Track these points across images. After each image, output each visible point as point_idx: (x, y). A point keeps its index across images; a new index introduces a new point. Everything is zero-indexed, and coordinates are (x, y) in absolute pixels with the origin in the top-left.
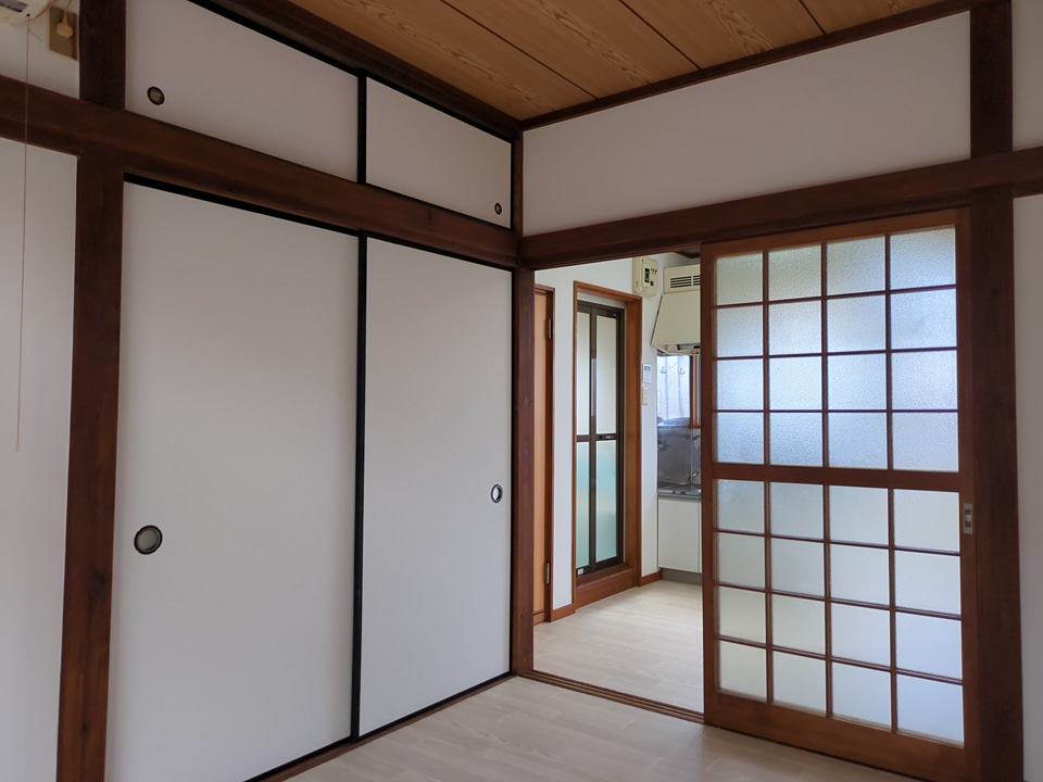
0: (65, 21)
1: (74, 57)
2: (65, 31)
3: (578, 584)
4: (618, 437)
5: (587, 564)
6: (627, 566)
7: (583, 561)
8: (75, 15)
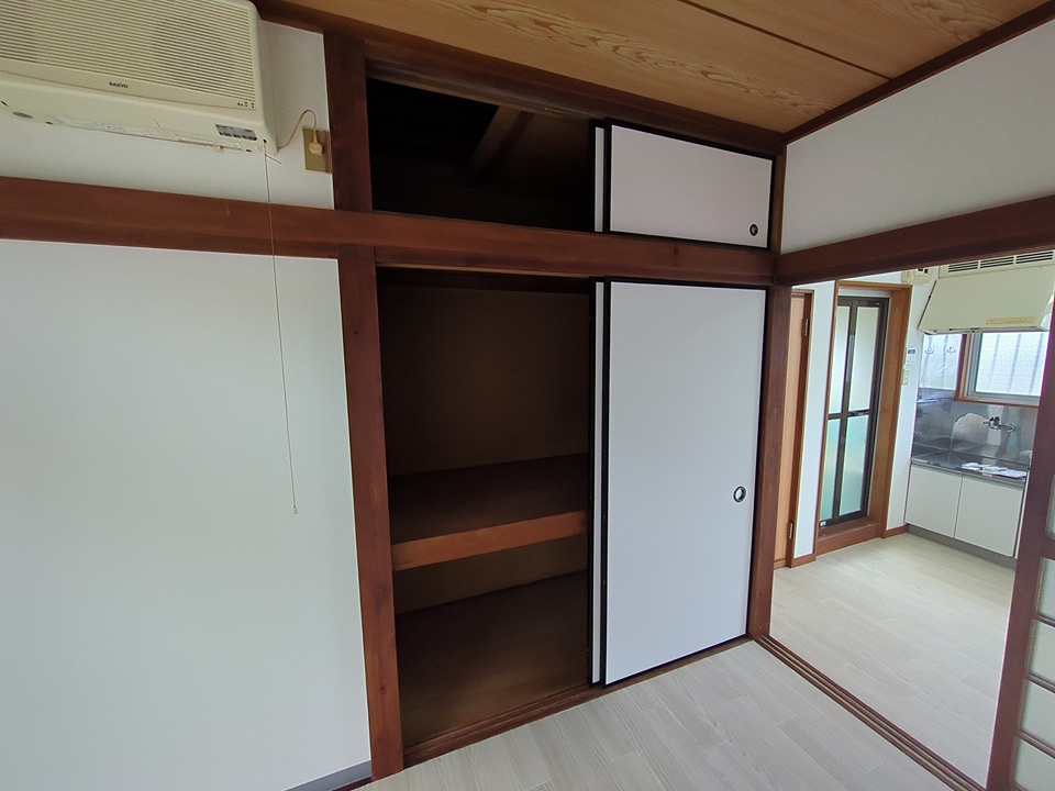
0: (315, 140)
1: (327, 171)
2: (316, 149)
3: (820, 535)
4: (872, 412)
5: (830, 517)
6: (871, 519)
7: (827, 513)
8: (325, 132)
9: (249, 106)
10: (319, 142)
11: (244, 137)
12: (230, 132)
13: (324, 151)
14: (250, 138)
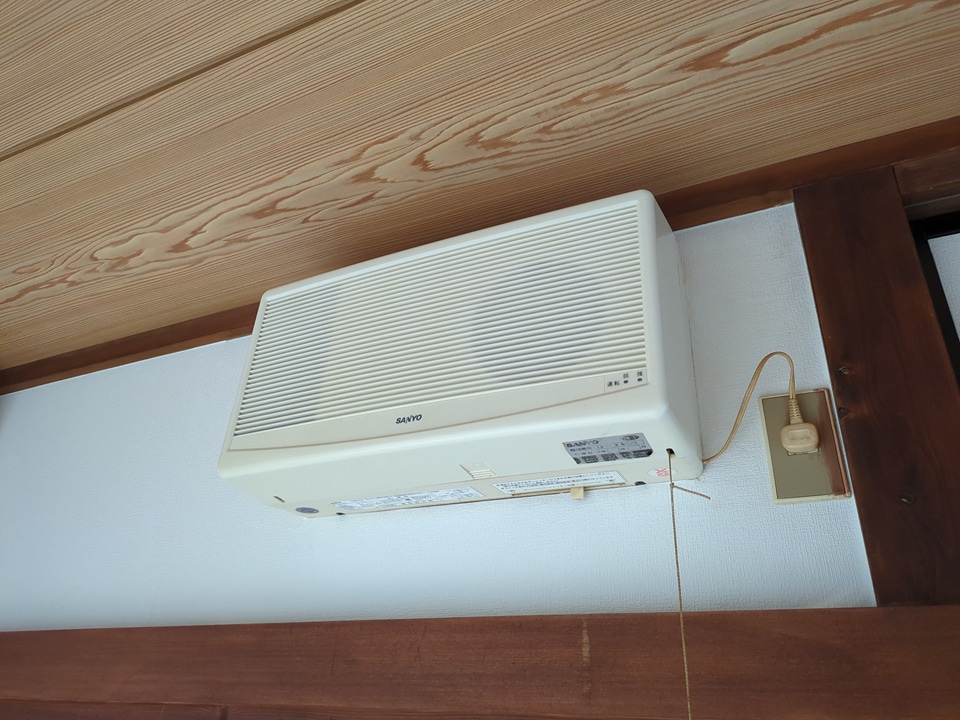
0: (796, 417)
1: (839, 490)
2: (801, 439)
8: (820, 392)
9: (633, 379)
10: (805, 419)
11: (626, 455)
12: (595, 452)
13: (824, 437)
14: (638, 454)
